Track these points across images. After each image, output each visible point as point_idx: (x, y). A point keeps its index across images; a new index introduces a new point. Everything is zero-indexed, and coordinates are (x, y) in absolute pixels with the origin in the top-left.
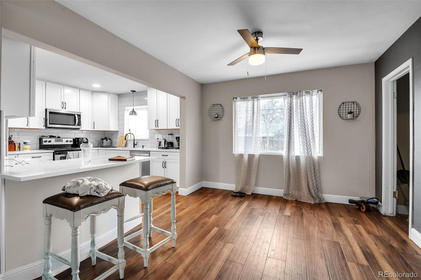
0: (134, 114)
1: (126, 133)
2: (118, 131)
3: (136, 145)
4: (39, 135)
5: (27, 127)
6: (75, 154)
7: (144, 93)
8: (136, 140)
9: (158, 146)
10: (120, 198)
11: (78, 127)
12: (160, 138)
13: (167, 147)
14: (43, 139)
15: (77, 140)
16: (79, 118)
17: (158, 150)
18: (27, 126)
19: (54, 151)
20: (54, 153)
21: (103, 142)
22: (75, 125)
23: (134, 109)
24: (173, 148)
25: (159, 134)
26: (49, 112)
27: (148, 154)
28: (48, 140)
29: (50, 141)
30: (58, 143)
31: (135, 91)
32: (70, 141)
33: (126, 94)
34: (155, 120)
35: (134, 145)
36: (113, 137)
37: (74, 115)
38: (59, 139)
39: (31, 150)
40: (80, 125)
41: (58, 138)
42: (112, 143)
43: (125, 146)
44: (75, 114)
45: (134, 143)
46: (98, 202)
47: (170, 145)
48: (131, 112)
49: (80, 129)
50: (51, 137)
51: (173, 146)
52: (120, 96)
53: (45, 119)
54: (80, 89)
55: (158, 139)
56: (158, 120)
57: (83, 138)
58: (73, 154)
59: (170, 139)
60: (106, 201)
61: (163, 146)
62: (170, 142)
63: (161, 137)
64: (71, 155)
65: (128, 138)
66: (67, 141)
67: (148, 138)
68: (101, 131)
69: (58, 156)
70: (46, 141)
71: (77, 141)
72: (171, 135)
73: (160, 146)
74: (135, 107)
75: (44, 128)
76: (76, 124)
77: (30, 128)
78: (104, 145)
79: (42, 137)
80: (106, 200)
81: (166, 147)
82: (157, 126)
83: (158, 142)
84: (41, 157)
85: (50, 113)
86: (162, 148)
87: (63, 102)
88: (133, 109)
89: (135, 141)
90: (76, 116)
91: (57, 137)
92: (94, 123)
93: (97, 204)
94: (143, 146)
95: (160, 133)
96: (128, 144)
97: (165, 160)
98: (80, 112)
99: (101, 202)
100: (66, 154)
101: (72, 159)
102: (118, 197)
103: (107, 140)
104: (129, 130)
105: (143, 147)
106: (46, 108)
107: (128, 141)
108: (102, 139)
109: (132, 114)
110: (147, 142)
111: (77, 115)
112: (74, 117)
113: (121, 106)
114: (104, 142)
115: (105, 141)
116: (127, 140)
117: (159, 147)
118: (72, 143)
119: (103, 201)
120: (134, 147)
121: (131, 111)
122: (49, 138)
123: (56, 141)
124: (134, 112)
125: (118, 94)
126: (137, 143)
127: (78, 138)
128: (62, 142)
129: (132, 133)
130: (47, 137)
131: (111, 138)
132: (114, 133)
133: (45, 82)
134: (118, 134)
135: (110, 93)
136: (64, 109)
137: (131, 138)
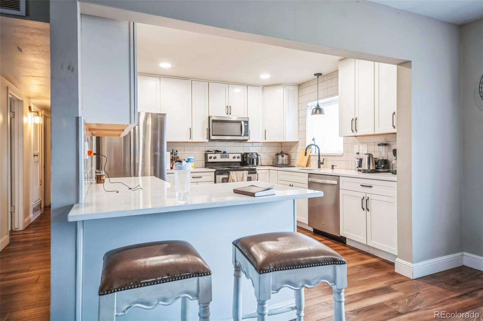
0: (318, 112)
2: (298, 142)
3: (322, 163)
4: (204, 150)
5: (190, 141)
6: (238, 175)
7: (334, 74)
8: (323, 156)
9: (357, 167)
10: (200, 278)
11: (245, 138)
12: (361, 152)
13: (374, 168)
14: (208, 154)
15: (245, 156)
16: (246, 126)
17: (356, 173)
18: (190, 139)
19: (215, 171)
20: (215, 172)
21: (277, 159)
22: (241, 136)
23: (319, 105)
24: (388, 172)
25: (360, 145)
27: (336, 182)
28: (213, 155)
29: (215, 158)
30: (224, 160)
31: (321, 74)
32: (238, 158)
33: (309, 81)
34: (352, 119)
35: (319, 163)
36: (292, 150)
37: (239, 122)
38: (225, 155)
39: (194, 168)
40: (248, 136)
41: (223, 153)
42: (291, 160)
43: (307, 166)
44: (241, 121)
45: (319, 161)
46: (152, 281)
47: (382, 166)
48: (314, 110)
49: (249, 141)
50: (217, 152)
51: (388, 168)
52: (300, 86)
53: (208, 129)
54: (247, 86)
55: (358, 153)
56: (356, 118)
57: (252, 153)
58: (236, 174)
59: (381, 153)
60: (169, 281)
61: (366, 168)
62: (381, 159)
63: (364, 150)
64: (234, 176)
65: (311, 152)
66: (234, 158)
67: (342, 152)
68: (276, 142)
69: (220, 177)
70: (211, 158)
71: (245, 158)
72: (384, 147)
73: (361, 167)
74: (320, 102)
75: (207, 141)
76: (243, 135)
77: (193, 141)
78: (280, 162)
79: (207, 152)
80: (168, 278)
81: (373, 170)
82: (354, 130)
83: (357, 159)
84: (201, 177)
85: (213, 121)
86: (365, 171)
87: (227, 106)
88: (317, 104)
89: (321, 157)
90: (243, 123)
91: (223, 152)
92: (265, 132)
93: (147, 285)
94: (333, 166)
95: (363, 143)
96: (311, 163)
97: (368, 195)
98: (248, 117)
99: (157, 283)
100: (229, 175)
101: (235, 182)
102: (196, 276)
103: (283, 156)
104: (313, 140)
105: (333, 168)
106: (209, 115)
107: (312, 158)
108: (277, 154)
109: (316, 112)
110: (340, 158)
111: (244, 121)
112: (240, 124)
113: (302, 103)
114: (279, 159)
115: (280, 157)
116: (310, 156)
117: (360, 169)
118: (240, 160)
119: (161, 279)
120: (319, 167)
121: (315, 108)
122: (214, 153)
123: (221, 158)
124: (318, 110)
125: (297, 85)
126: (323, 161)
127: (247, 154)
128: (229, 158)
129: (316, 144)
130: (213, 152)
131: (288, 153)
132: (293, 144)
133: (208, 83)
134: (298, 145)
135: (286, 85)
136: (229, 115)
137: (316, 153)
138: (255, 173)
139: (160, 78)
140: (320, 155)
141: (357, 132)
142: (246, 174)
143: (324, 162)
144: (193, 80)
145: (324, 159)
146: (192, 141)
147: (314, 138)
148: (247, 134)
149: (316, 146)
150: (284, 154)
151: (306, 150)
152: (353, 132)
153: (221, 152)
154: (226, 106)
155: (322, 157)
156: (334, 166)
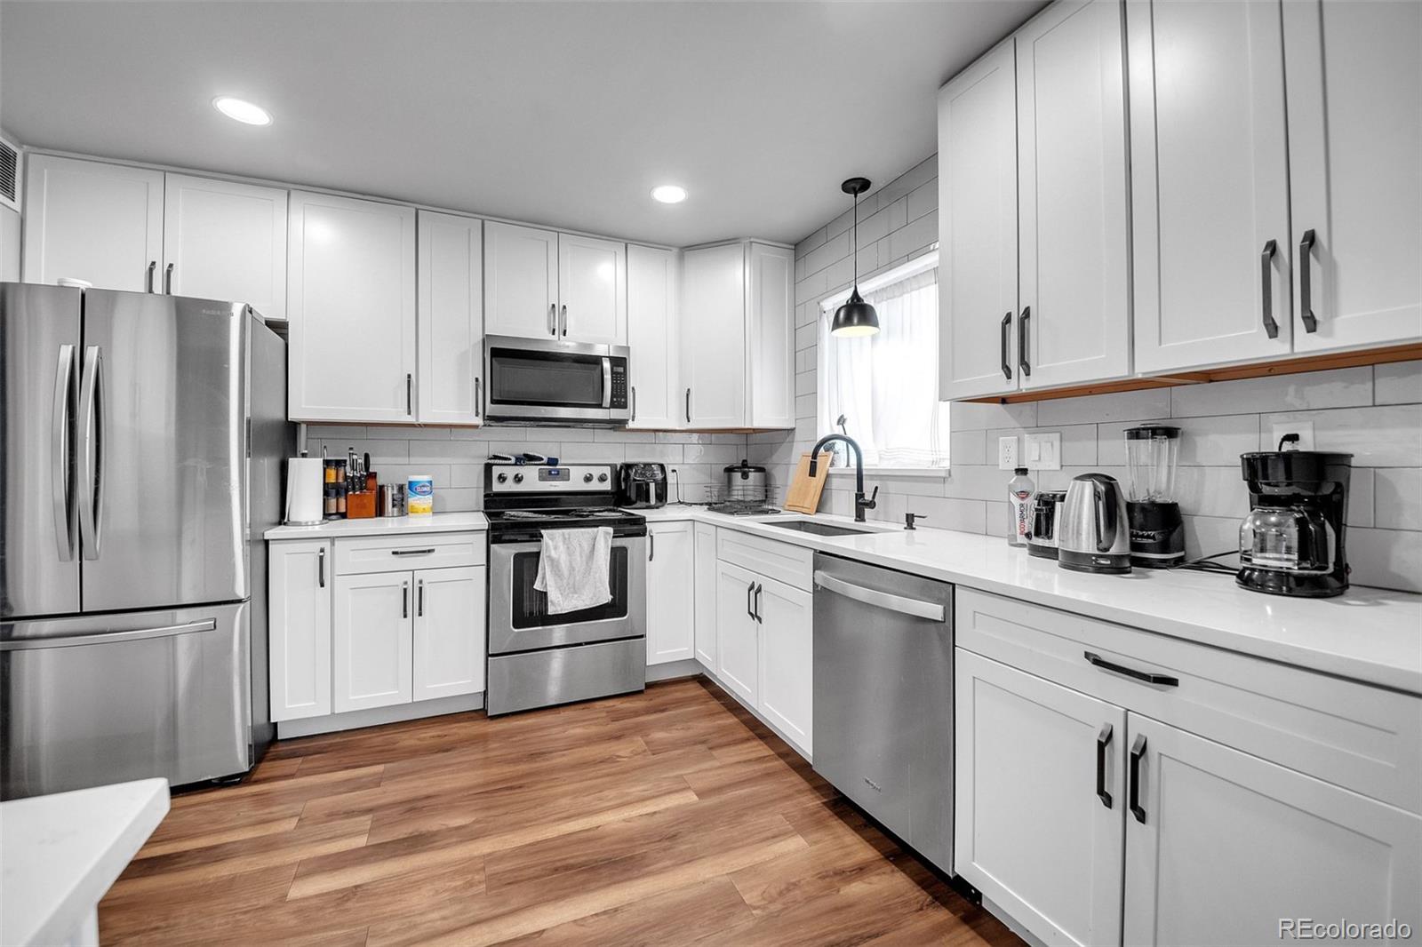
1: (823, 432)
2: (793, 430)
3: (872, 505)
6: (580, 541)
8: (872, 477)
9: (1028, 535)
11: (616, 414)
12: (1040, 467)
13: (1126, 550)
14: (494, 467)
15: (625, 472)
16: (619, 374)
18: (409, 413)
19: (487, 528)
20: (487, 533)
21: (730, 485)
22: (600, 406)
23: (860, 295)
25: (1026, 437)
26: (492, 349)
27: (937, 608)
28: (510, 472)
29: (518, 479)
30: (552, 486)
31: (866, 184)
32: (602, 479)
34: (1002, 318)
35: (857, 504)
36: (775, 457)
37: (595, 360)
38: (554, 470)
40: (625, 406)
41: (548, 464)
42: (770, 490)
43: (817, 511)
44: (599, 358)
45: (860, 495)
47: (1157, 536)
48: (842, 314)
49: (632, 425)
50: (528, 459)
51: (1183, 545)
52: (799, 246)
53: (481, 380)
54: (627, 243)
55: (1022, 471)
56: (1027, 311)
57: (647, 465)
58: (567, 540)
59: (1153, 475)
61: (1087, 545)
62: (1151, 500)
63: (1055, 461)
65: (832, 464)
66: (588, 479)
67: (946, 464)
69: (506, 552)
70: (502, 478)
71: (624, 480)
73: (1050, 536)
74: (864, 284)
75: (481, 421)
76: (607, 401)
77: (422, 420)
78: (737, 495)
79: (493, 461)
81: (1119, 558)
82: (1014, 364)
83: (1023, 494)
84: (431, 551)
85: (498, 353)
86: (1075, 562)
87: (554, 306)
88: (852, 294)
89: (865, 483)
90: (607, 365)
91: (545, 460)
92: (687, 395)
94: (910, 519)
96: (834, 501)
97: (1138, 728)
100: (540, 541)
103: (745, 476)
104: (838, 423)
105: (910, 526)
106: (486, 333)
107: (835, 482)
108: (729, 470)
110: (937, 488)
111: (609, 358)
112: (595, 367)
113: (805, 303)
114: (734, 484)
115: (737, 476)
116: (828, 476)
117: (1044, 543)
118: (607, 486)
120: (858, 515)
121: (844, 305)
122: (516, 464)
123: (542, 478)
124: (857, 312)
125: (791, 244)
126: (874, 497)
127: (628, 467)
128: (569, 480)
129: (850, 435)
130: (510, 459)
131: (765, 467)
132: (778, 437)
133: (480, 221)
134: (793, 442)
135: (751, 242)
136: (562, 336)
137: (848, 465)
138: (643, 533)
139: (289, 195)
140: (864, 473)
141: (1028, 374)
142: (606, 538)
143: (875, 500)
144: (421, 207)
145: (876, 488)
146: (417, 420)
147: (842, 416)
148: (623, 400)
149: (849, 441)
150: (751, 468)
151: (815, 455)
152: (1009, 377)
153: (542, 459)
154: (550, 306)
155: (871, 480)
156: (915, 518)
